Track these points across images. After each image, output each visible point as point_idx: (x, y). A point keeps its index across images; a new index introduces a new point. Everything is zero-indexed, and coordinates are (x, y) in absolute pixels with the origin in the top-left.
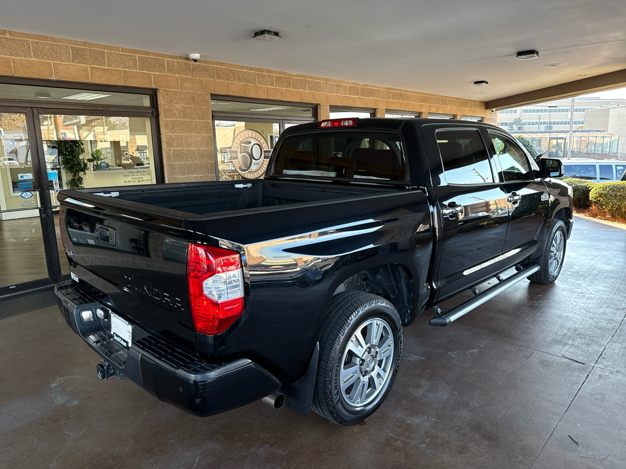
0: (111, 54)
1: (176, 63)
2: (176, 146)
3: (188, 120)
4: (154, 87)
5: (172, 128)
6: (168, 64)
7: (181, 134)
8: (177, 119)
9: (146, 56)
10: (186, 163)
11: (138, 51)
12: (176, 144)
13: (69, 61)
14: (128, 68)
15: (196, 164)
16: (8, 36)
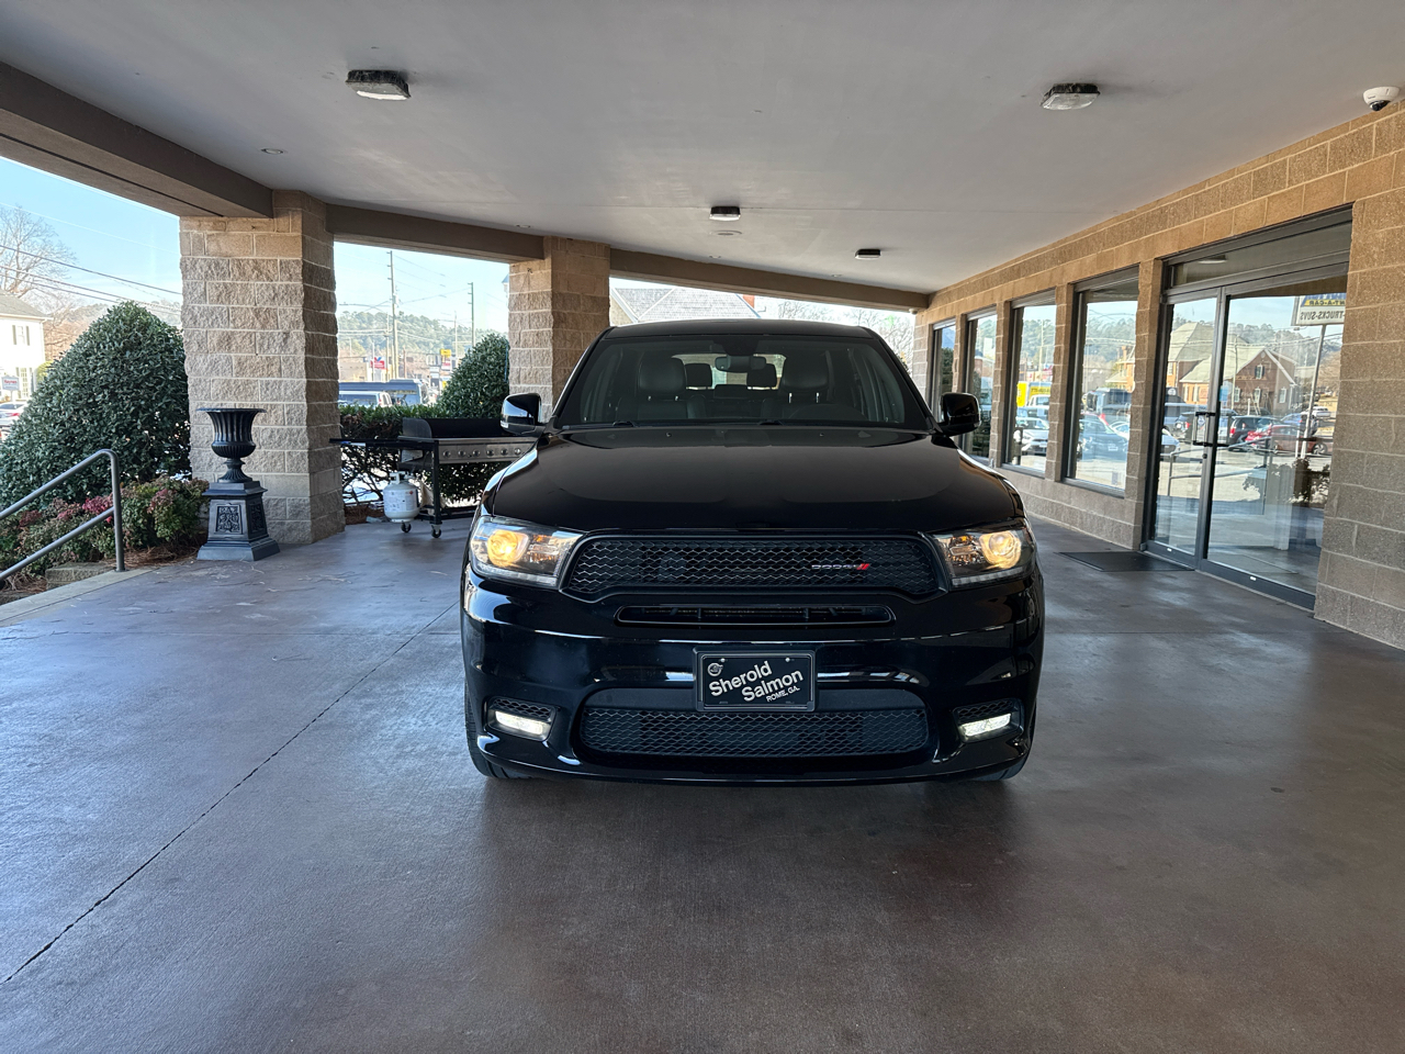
0: (1294, 160)
1: (1393, 123)
2: (1361, 336)
3: (1395, 266)
4: (1345, 201)
5: (1359, 294)
6: (1379, 131)
7: (1373, 306)
8: (1373, 268)
9: (1342, 135)
10: (1376, 380)
11: (1330, 131)
12: (1360, 331)
13: (1248, 199)
14: (1313, 177)
15: (1396, 383)
16: (1207, 188)
